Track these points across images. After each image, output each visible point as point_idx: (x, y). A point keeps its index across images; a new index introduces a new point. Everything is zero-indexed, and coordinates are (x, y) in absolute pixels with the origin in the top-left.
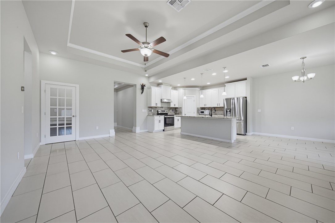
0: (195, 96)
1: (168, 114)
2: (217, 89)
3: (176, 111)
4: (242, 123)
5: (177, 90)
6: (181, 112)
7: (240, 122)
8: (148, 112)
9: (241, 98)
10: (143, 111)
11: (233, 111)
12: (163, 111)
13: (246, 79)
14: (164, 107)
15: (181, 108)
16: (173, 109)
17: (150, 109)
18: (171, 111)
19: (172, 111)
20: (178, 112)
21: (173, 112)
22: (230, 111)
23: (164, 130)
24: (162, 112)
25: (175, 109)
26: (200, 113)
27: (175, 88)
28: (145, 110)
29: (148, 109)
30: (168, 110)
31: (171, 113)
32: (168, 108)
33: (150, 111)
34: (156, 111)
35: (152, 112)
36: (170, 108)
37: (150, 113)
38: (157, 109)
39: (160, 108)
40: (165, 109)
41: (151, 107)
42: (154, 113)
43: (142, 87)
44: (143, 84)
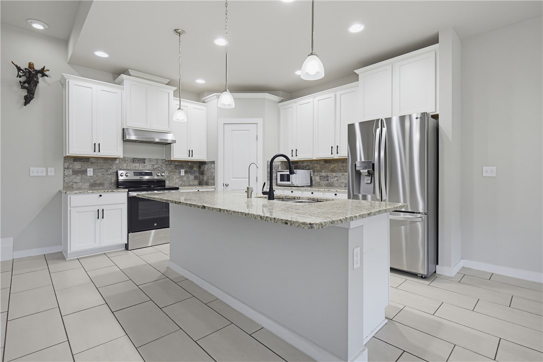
0: (259, 121)
1: (168, 184)
2: (332, 95)
3: (202, 173)
4: (420, 226)
5: (204, 102)
6: (214, 179)
7: (413, 222)
8: (64, 176)
9: (414, 116)
10: (37, 171)
11: (380, 174)
12: (141, 174)
13: (434, 40)
14: (150, 160)
15: (213, 162)
16: (191, 167)
17: (77, 166)
18: (183, 173)
19: (186, 172)
20: (205, 178)
21: (192, 177)
22: (371, 174)
23: (127, 247)
24: (138, 178)
25: (200, 167)
26: (279, 182)
27: (199, 95)
28: (49, 169)
29: (66, 166)
30: (170, 172)
31: (185, 179)
32: (167, 164)
33: (75, 173)
34: (108, 174)
35: (88, 175)
36: (177, 164)
37: (75, 181)
38: (111, 165)
39: (131, 162)
40: (155, 167)
41: (83, 159)
42: (98, 182)
43: (23, 79)
44: (31, 65)
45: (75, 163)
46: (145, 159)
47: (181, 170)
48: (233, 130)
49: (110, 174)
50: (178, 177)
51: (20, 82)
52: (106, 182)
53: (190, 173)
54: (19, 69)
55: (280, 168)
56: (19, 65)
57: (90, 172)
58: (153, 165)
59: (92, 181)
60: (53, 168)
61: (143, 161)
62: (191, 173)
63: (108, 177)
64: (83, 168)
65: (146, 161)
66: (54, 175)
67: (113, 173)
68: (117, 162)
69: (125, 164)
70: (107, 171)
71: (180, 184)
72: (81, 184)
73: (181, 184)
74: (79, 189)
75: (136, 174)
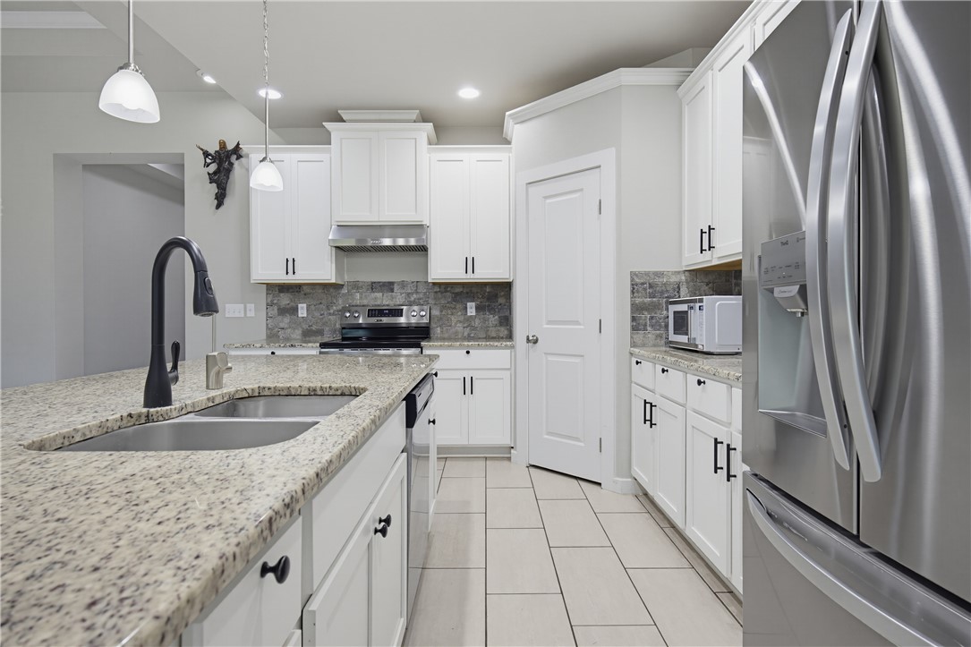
0: (606, 157)
8: (268, 317)
10: (233, 310)
12: (381, 313)
14: (403, 284)
16: (492, 297)
17: (285, 300)
18: (471, 311)
19: (478, 309)
24: (373, 320)
28: (248, 305)
29: (269, 300)
30: (443, 308)
31: (477, 323)
32: (436, 292)
33: (283, 311)
34: (330, 314)
35: (300, 315)
36: (458, 290)
37: (282, 325)
38: (336, 297)
39: (368, 289)
40: (412, 299)
41: (292, 288)
42: (314, 328)
43: (213, 168)
44: (223, 145)
45: (282, 295)
46: (392, 283)
47: (468, 304)
48: (546, 198)
49: (333, 314)
50: (462, 318)
51: (209, 174)
52: (327, 329)
53: (489, 311)
54: (206, 154)
55: (684, 290)
56: (205, 148)
57: (302, 311)
58: (408, 294)
59: (305, 327)
60: (253, 305)
61: (388, 287)
62: (492, 310)
63: (330, 320)
64: (292, 304)
65: (396, 287)
66: (253, 315)
67: (338, 311)
68: (345, 291)
69: (358, 294)
70: (328, 308)
71: (466, 334)
72: (289, 330)
73: (469, 335)
74: (287, 339)
75: (372, 313)
